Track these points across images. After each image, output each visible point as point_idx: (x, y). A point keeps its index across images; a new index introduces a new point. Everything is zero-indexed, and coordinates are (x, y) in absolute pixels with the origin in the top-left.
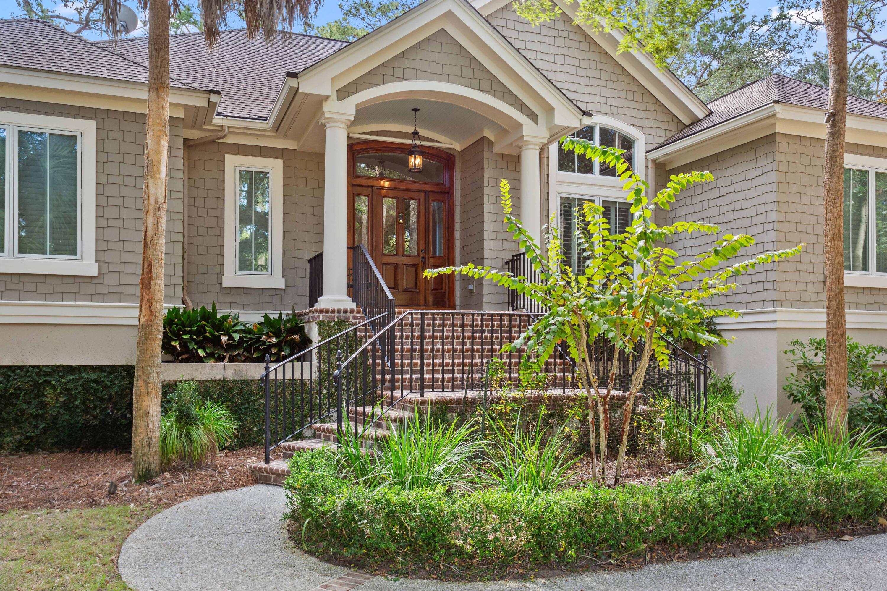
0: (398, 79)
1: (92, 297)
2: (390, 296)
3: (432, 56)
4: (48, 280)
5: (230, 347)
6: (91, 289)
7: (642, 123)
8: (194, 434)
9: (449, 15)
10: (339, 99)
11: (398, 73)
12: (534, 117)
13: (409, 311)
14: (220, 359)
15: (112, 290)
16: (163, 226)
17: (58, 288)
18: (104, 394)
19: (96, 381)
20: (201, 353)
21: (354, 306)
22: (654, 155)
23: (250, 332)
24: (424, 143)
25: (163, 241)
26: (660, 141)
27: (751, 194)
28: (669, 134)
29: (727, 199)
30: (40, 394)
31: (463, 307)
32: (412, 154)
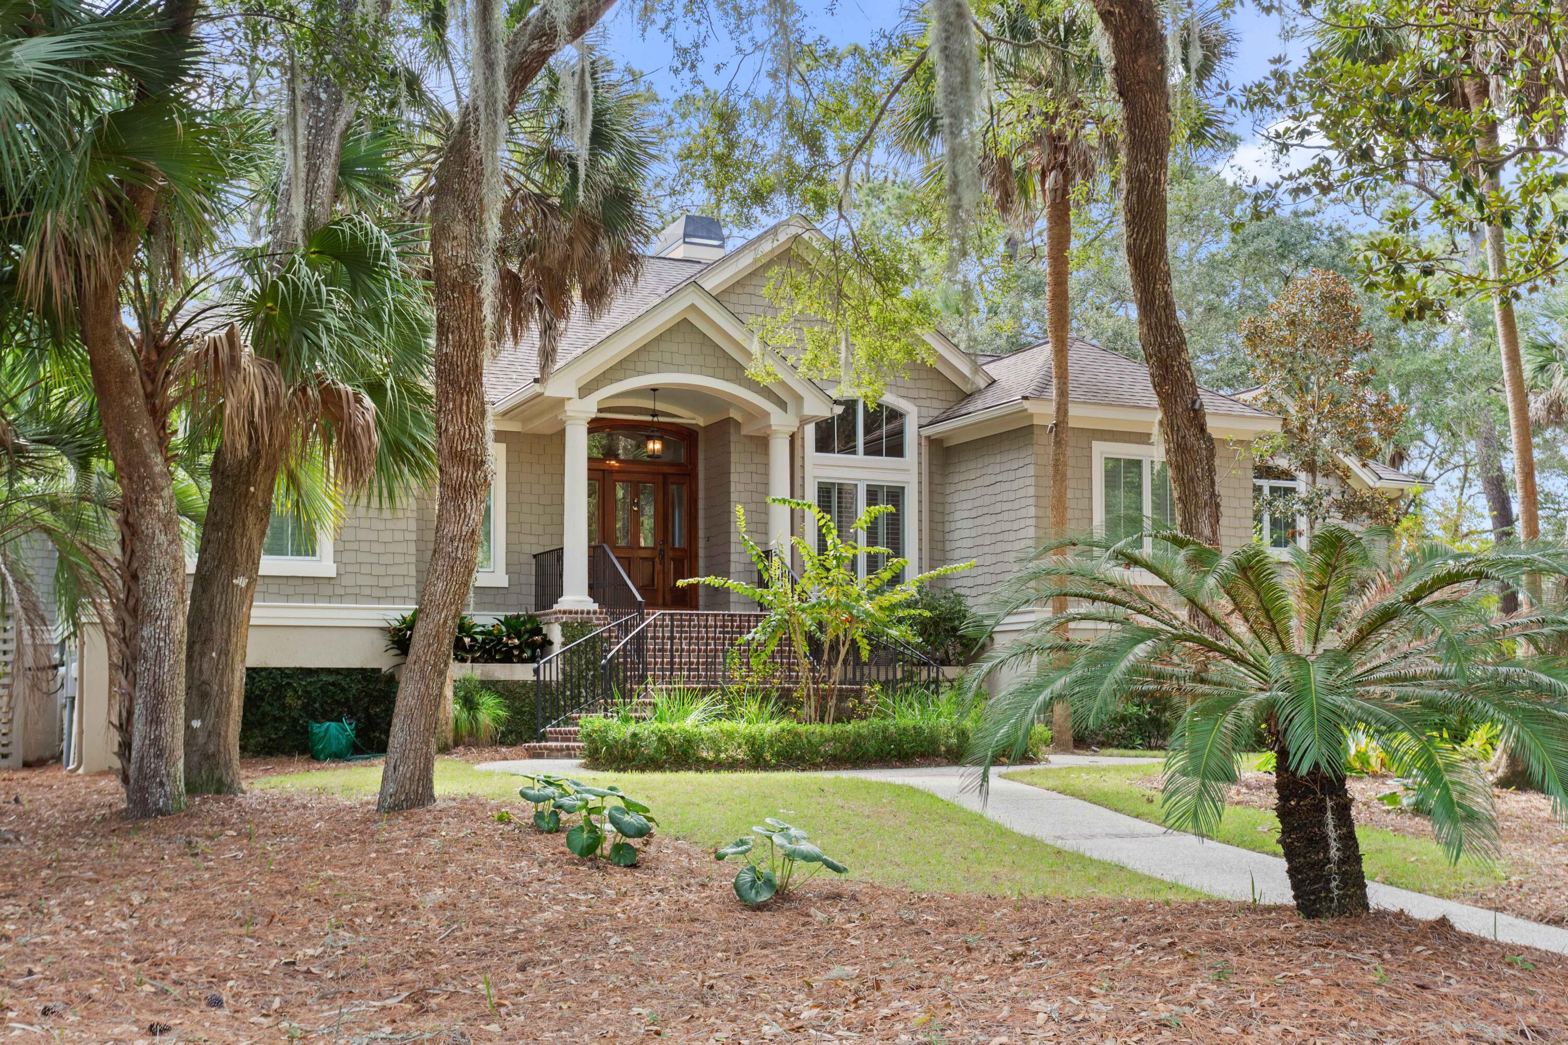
0: (639, 373)
1: (330, 598)
2: (639, 598)
3: (674, 348)
4: (291, 582)
5: (471, 649)
6: (328, 590)
7: (914, 394)
8: (477, 714)
9: (693, 307)
10: (581, 397)
11: (640, 366)
12: (782, 405)
13: (658, 612)
15: (349, 591)
17: (299, 590)
18: (341, 697)
19: (333, 684)
21: (596, 607)
22: (927, 432)
23: (491, 633)
24: (662, 419)
26: (936, 413)
27: (1015, 485)
28: (946, 405)
29: (997, 488)
30: (282, 697)
31: (707, 607)
32: (650, 438)
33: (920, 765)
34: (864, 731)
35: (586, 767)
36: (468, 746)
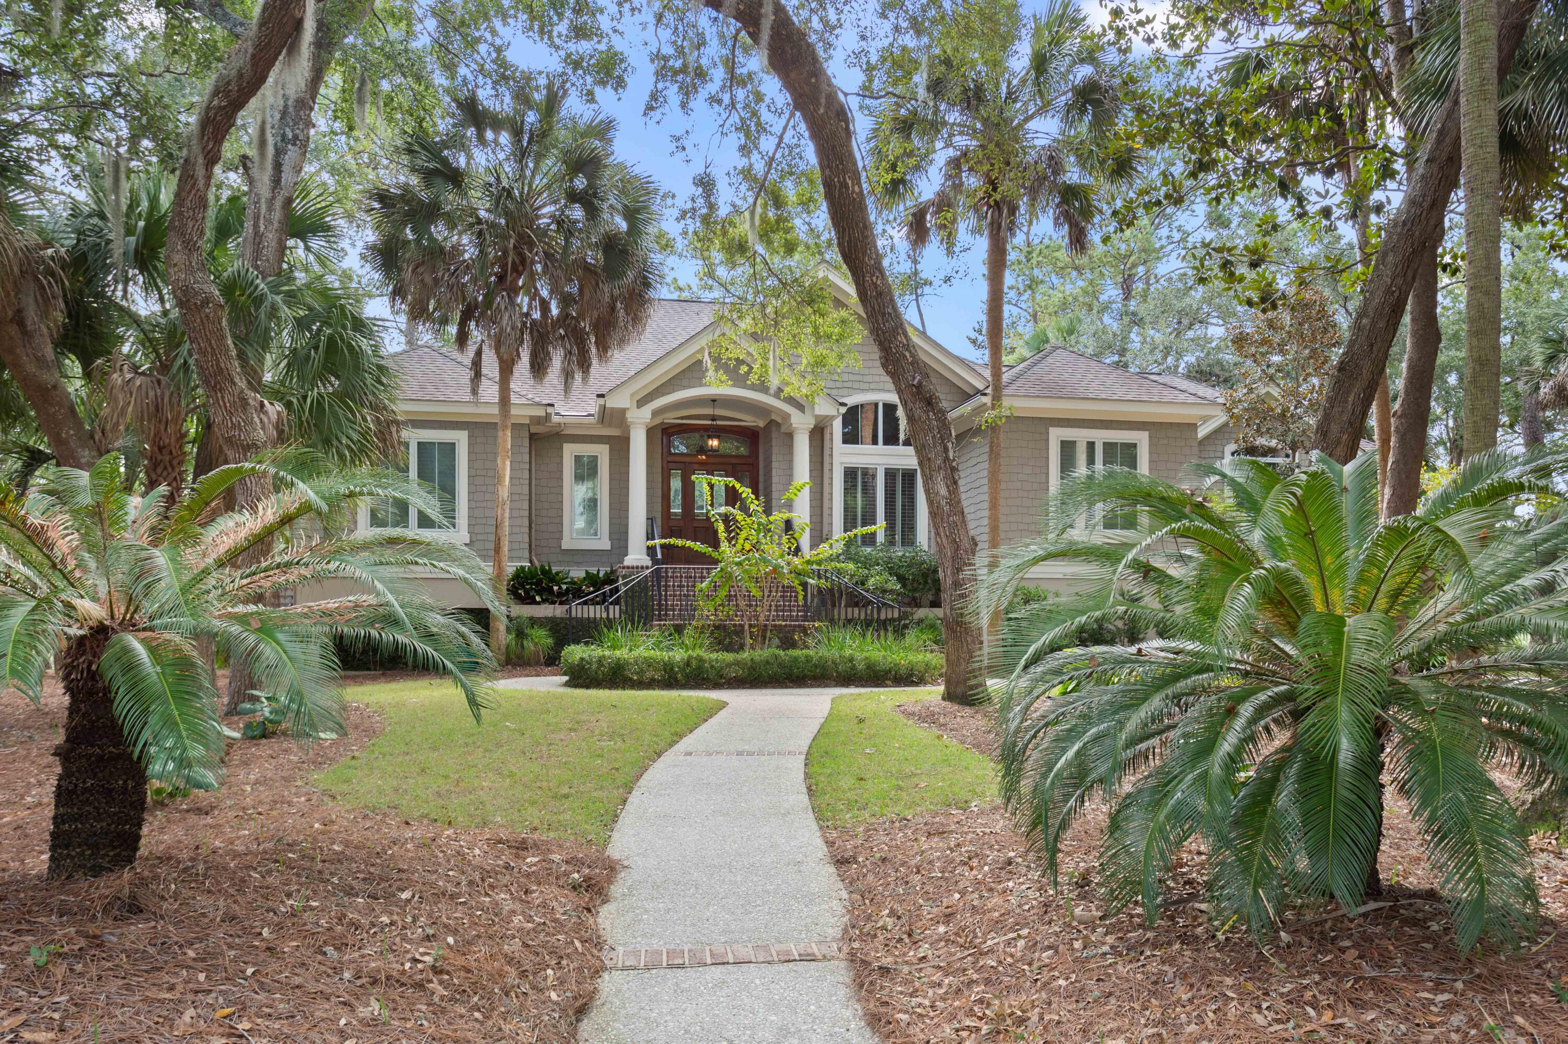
0: (685, 388)
5: (560, 594)
8: (525, 642)
10: (638, 407)
12: (801, 407)
14: (553, 603)
15: (479, 553)
16: (507, 515)
20: (538, 598)
21: (650, 563)
23: (575, 583)
24: (719, 423)
25: (507, 524)
32: (710, 437)
33: (812, 686)
34: (757, 658)
35: (567, 684)
36: (515, 665)
